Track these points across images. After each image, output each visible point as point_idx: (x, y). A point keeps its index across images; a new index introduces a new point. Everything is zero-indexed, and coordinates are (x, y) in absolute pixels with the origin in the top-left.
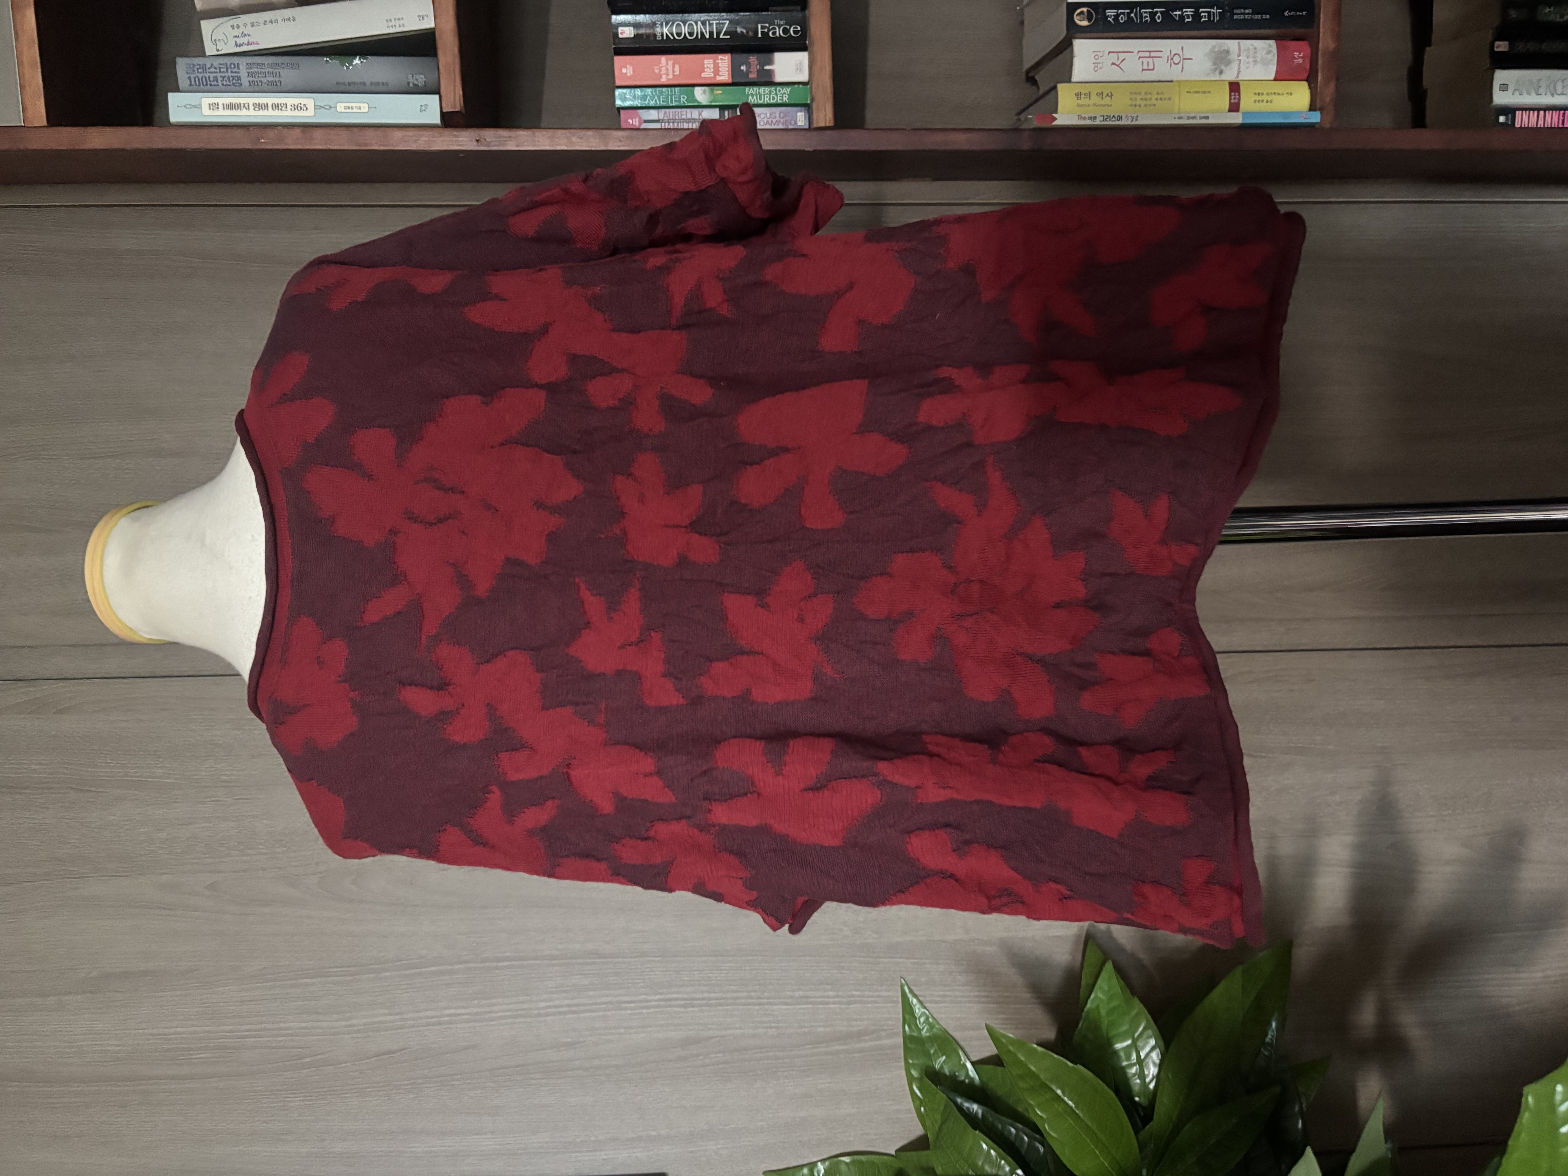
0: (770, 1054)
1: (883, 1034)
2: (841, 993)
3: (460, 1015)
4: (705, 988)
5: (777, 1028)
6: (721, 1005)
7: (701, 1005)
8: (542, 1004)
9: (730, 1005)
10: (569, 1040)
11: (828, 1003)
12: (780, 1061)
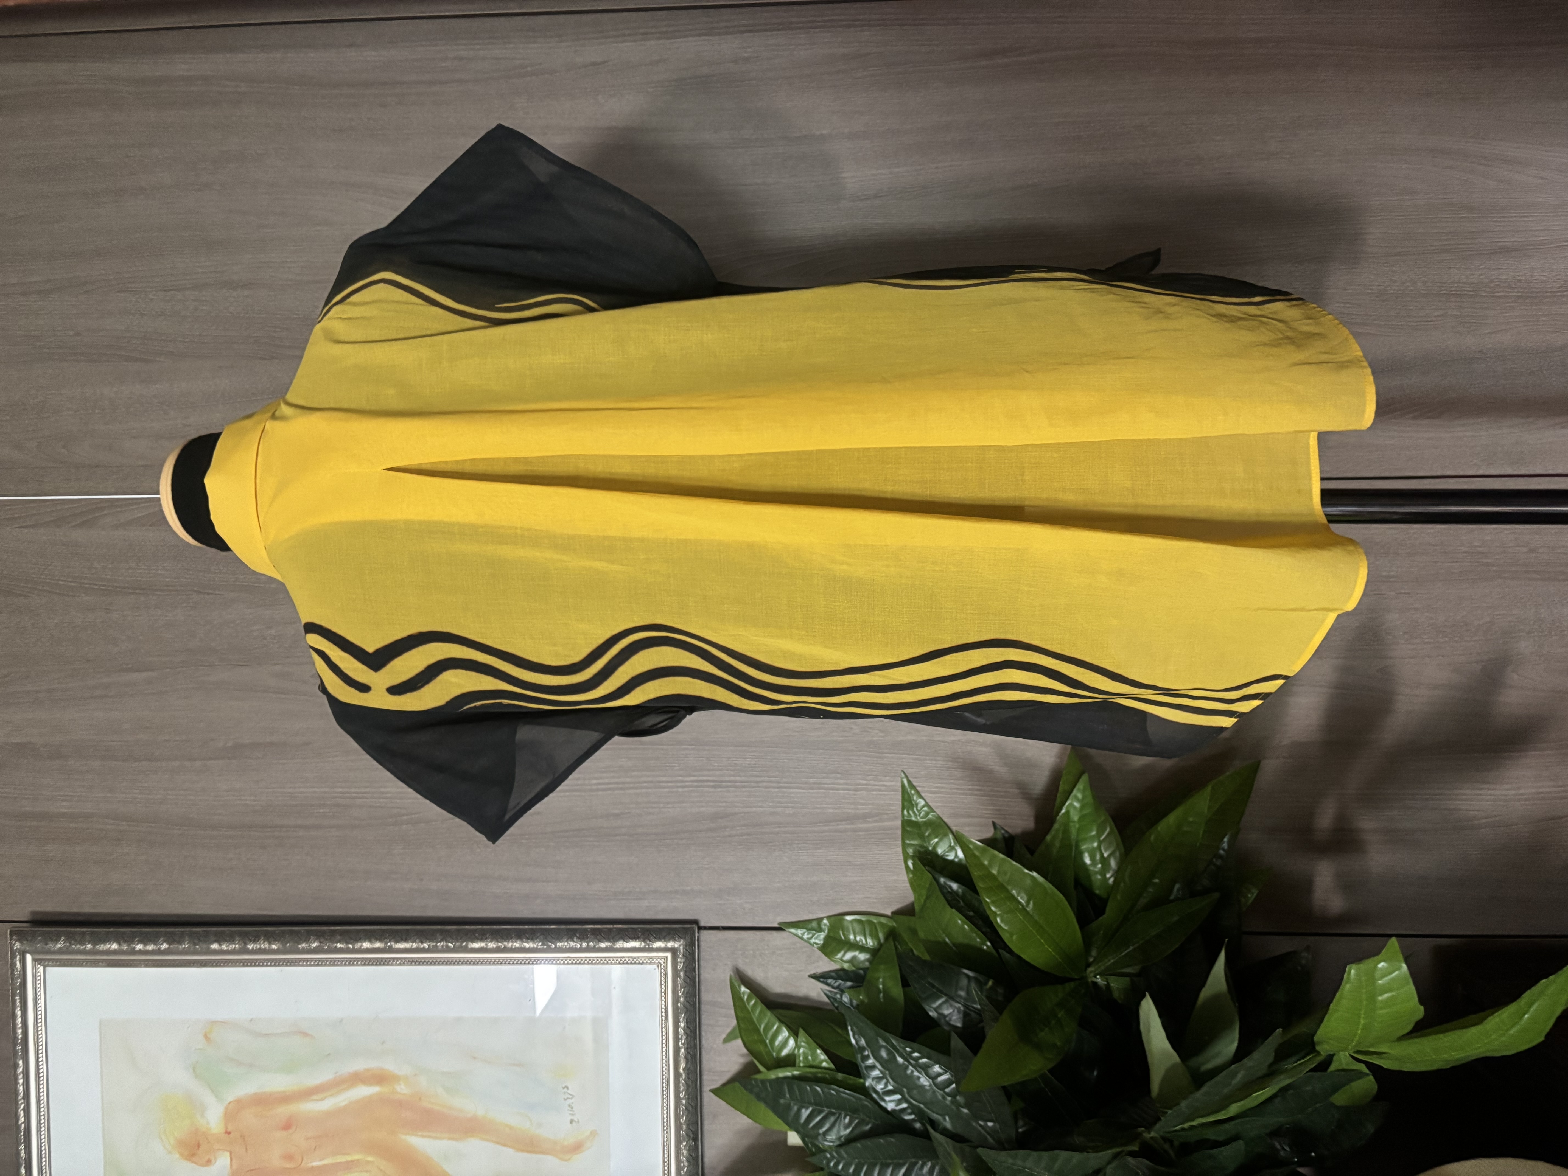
0: (787, 829)
1: (886, 816)
2: (849, 781)
4: (732, 773)
6: (745, 787)
7: (727, 787)
9: (753, 787)
10: (616, 811)
11: (837, 789)
12: (796, 835)
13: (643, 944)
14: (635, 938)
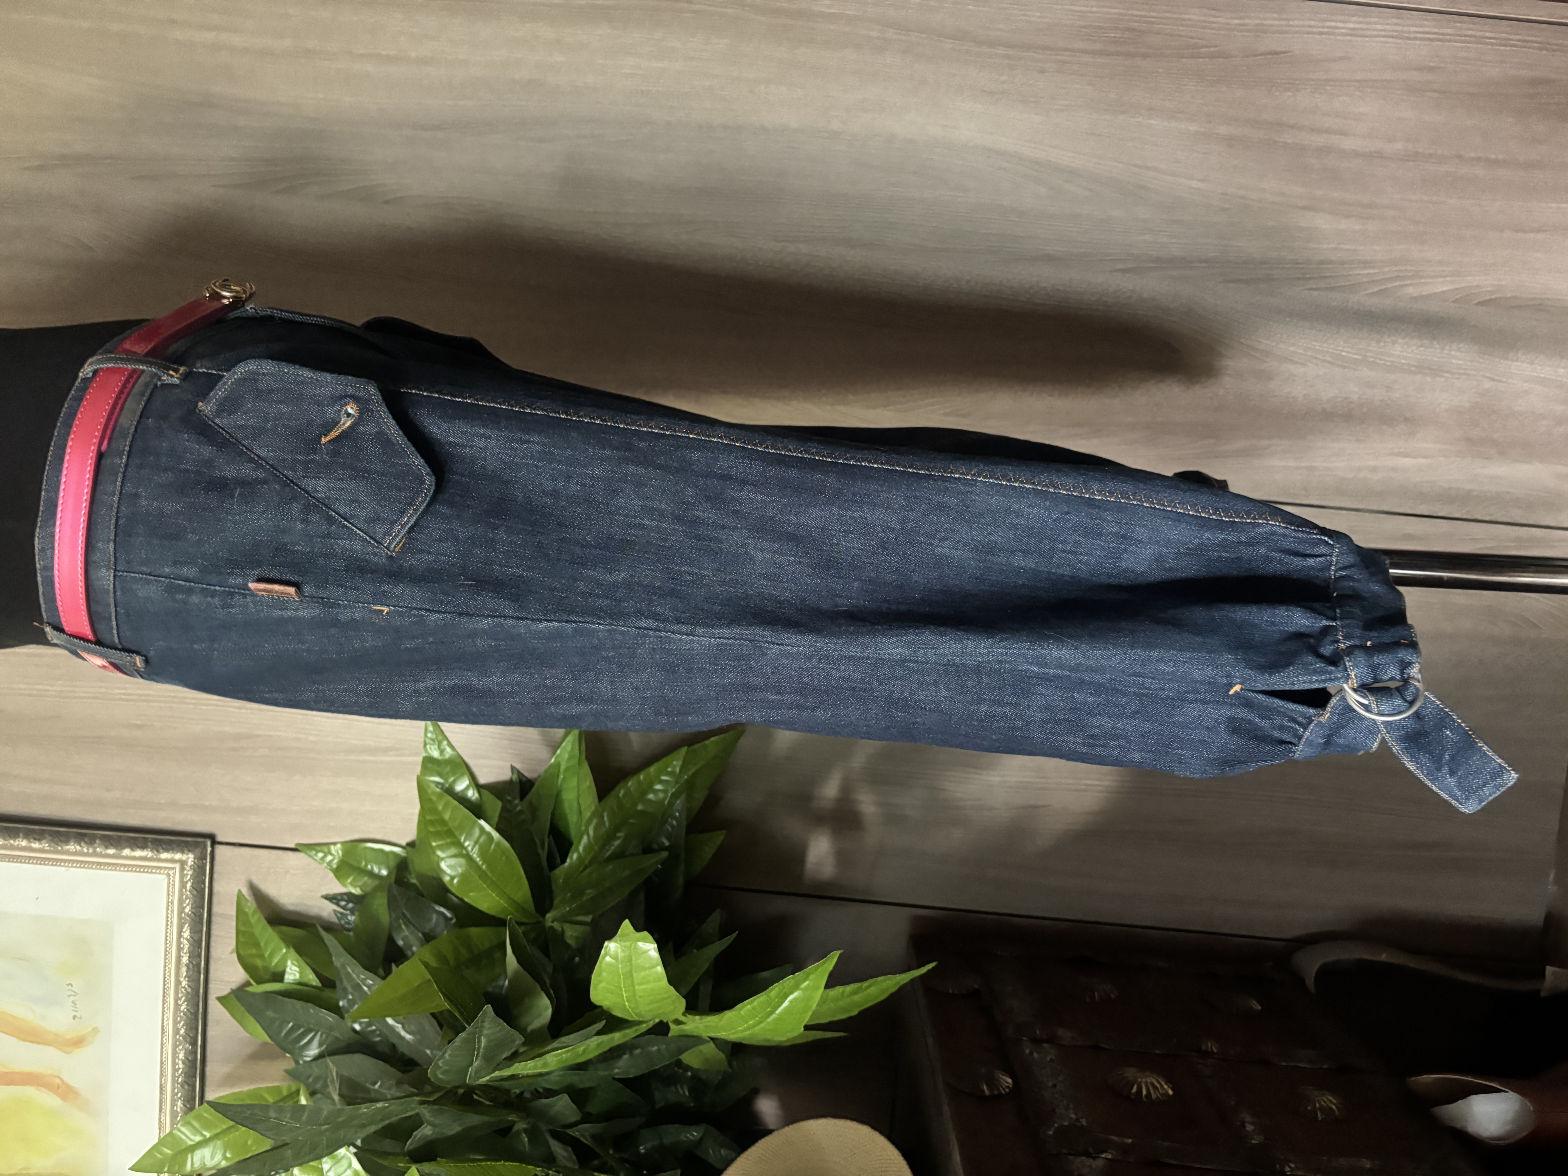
0: (308, 755)
3: (48, 690)
5: (317, 735)
8: (117, 691)
10: (139, 723)
13: (150, 854)
14: (143, 848)
